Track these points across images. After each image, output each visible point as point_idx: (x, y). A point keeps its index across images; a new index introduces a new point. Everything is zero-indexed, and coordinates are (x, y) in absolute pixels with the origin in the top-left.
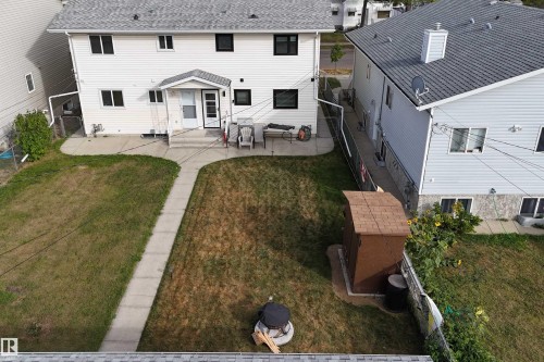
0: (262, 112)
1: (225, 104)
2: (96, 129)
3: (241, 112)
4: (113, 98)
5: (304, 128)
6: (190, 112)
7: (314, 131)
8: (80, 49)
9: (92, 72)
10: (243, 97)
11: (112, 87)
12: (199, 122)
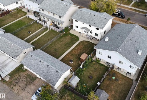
0: (93, 35)
1: (89, 32)
2: (75, 29)
3: (91, 34)
4: (77, 27)
5: (98, 39)
6: (85, 32)
7: (100, 40)
8: (74, 21)
9: (75, 23)
10: (91, 33)
11: (77, 26)
12: (86, 33)
